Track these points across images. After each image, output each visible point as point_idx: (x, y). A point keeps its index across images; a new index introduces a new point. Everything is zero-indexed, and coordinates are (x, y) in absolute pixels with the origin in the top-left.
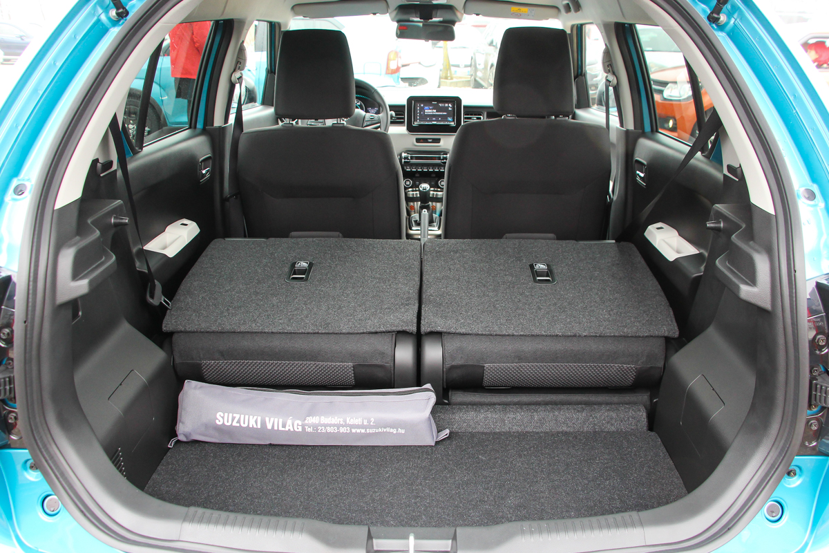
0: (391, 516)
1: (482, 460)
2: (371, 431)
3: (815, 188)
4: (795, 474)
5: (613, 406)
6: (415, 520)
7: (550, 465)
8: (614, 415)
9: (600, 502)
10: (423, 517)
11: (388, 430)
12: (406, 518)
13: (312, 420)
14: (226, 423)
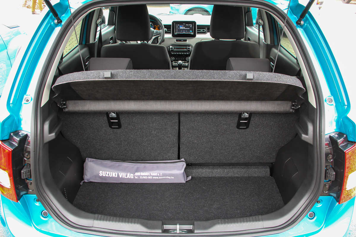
0: (169, 212)
1: (204, 189)
2: (161, 178)
3: (332, 98)
4: (320, 202)
5: (257, 166)
6: (178, 214)
7: (230, 191)
8: (257, 170)
9: (249, 207)
10: (182, 213)
11: (167, 177)
12: (175, 213)
13: (137, 174)
14: (103, 175)
